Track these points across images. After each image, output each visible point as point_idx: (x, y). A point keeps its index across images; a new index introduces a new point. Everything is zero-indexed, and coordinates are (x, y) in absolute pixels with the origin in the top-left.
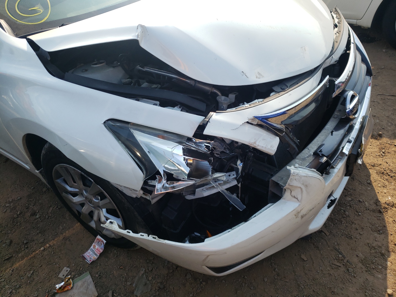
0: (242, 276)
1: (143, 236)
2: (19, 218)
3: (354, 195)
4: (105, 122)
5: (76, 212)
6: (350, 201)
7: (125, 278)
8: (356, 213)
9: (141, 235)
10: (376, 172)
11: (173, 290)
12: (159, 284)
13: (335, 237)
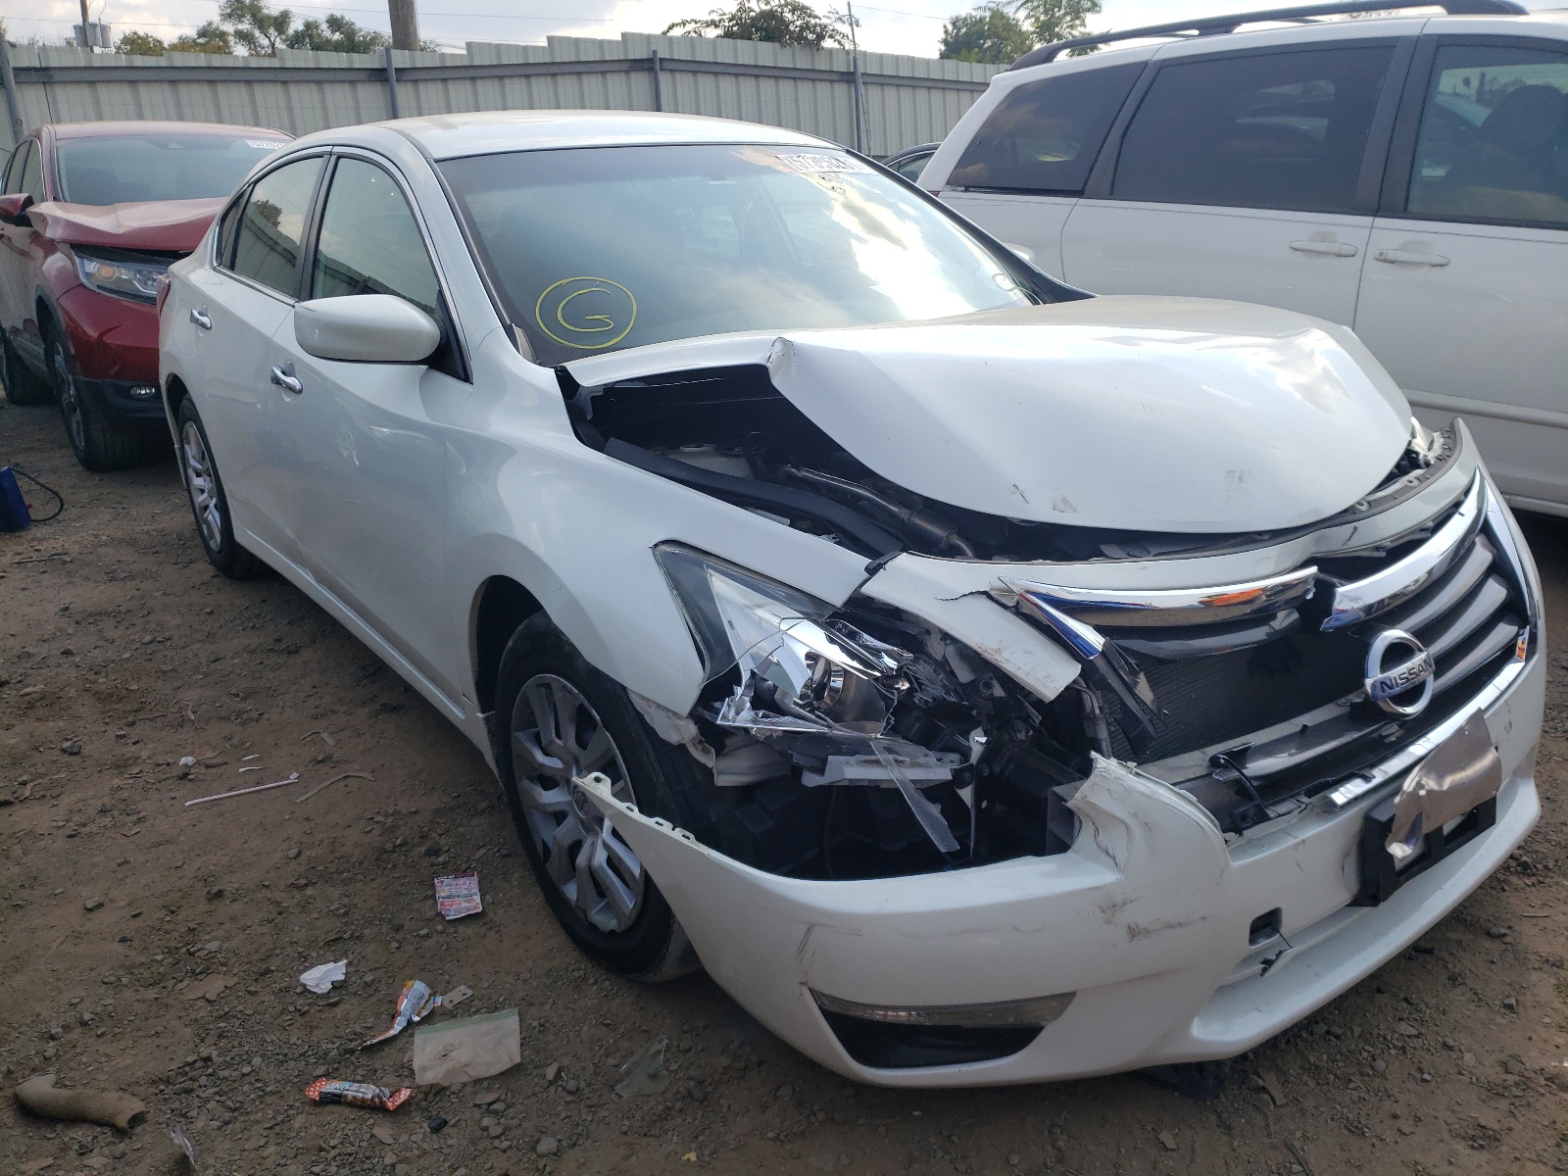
0: (945, 1133)
1: (662, 825)
2: (395, 855)
3: (1435, 1025)
4: (656, 546)
5: (540, 849)
6: (1409, 1036)
7: (607, 1048)
8: (1414, 1072)
9: (657, 823)
10: (1554, 981)
11: (725, 1110)
12: (692, 1083)
13: (1303, 1115)
